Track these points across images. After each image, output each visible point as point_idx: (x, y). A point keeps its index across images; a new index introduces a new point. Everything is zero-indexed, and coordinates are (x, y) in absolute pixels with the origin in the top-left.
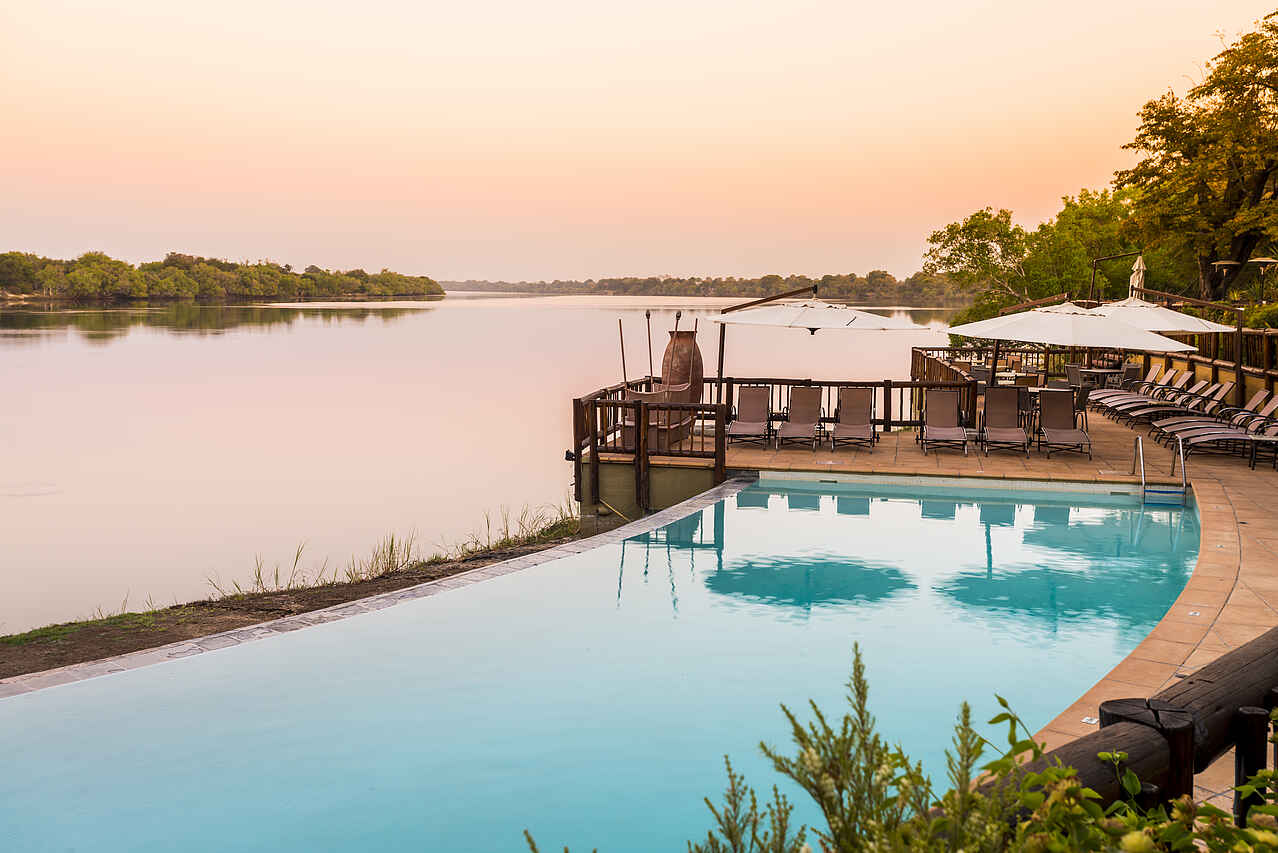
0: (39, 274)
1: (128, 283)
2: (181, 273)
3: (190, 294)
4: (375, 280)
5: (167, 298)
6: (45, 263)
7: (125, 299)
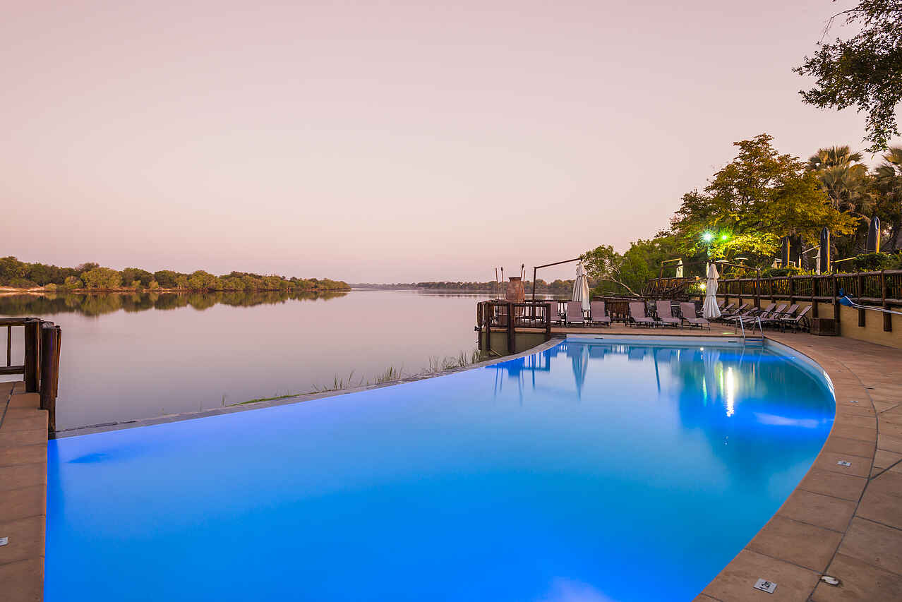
0: (176, 280)
1: (215, 284)
2: (237, 280)
3: (241, 289)
4: (321, 283)
5: (232, 291)
6: (179, 275)
7: (212, 291)
